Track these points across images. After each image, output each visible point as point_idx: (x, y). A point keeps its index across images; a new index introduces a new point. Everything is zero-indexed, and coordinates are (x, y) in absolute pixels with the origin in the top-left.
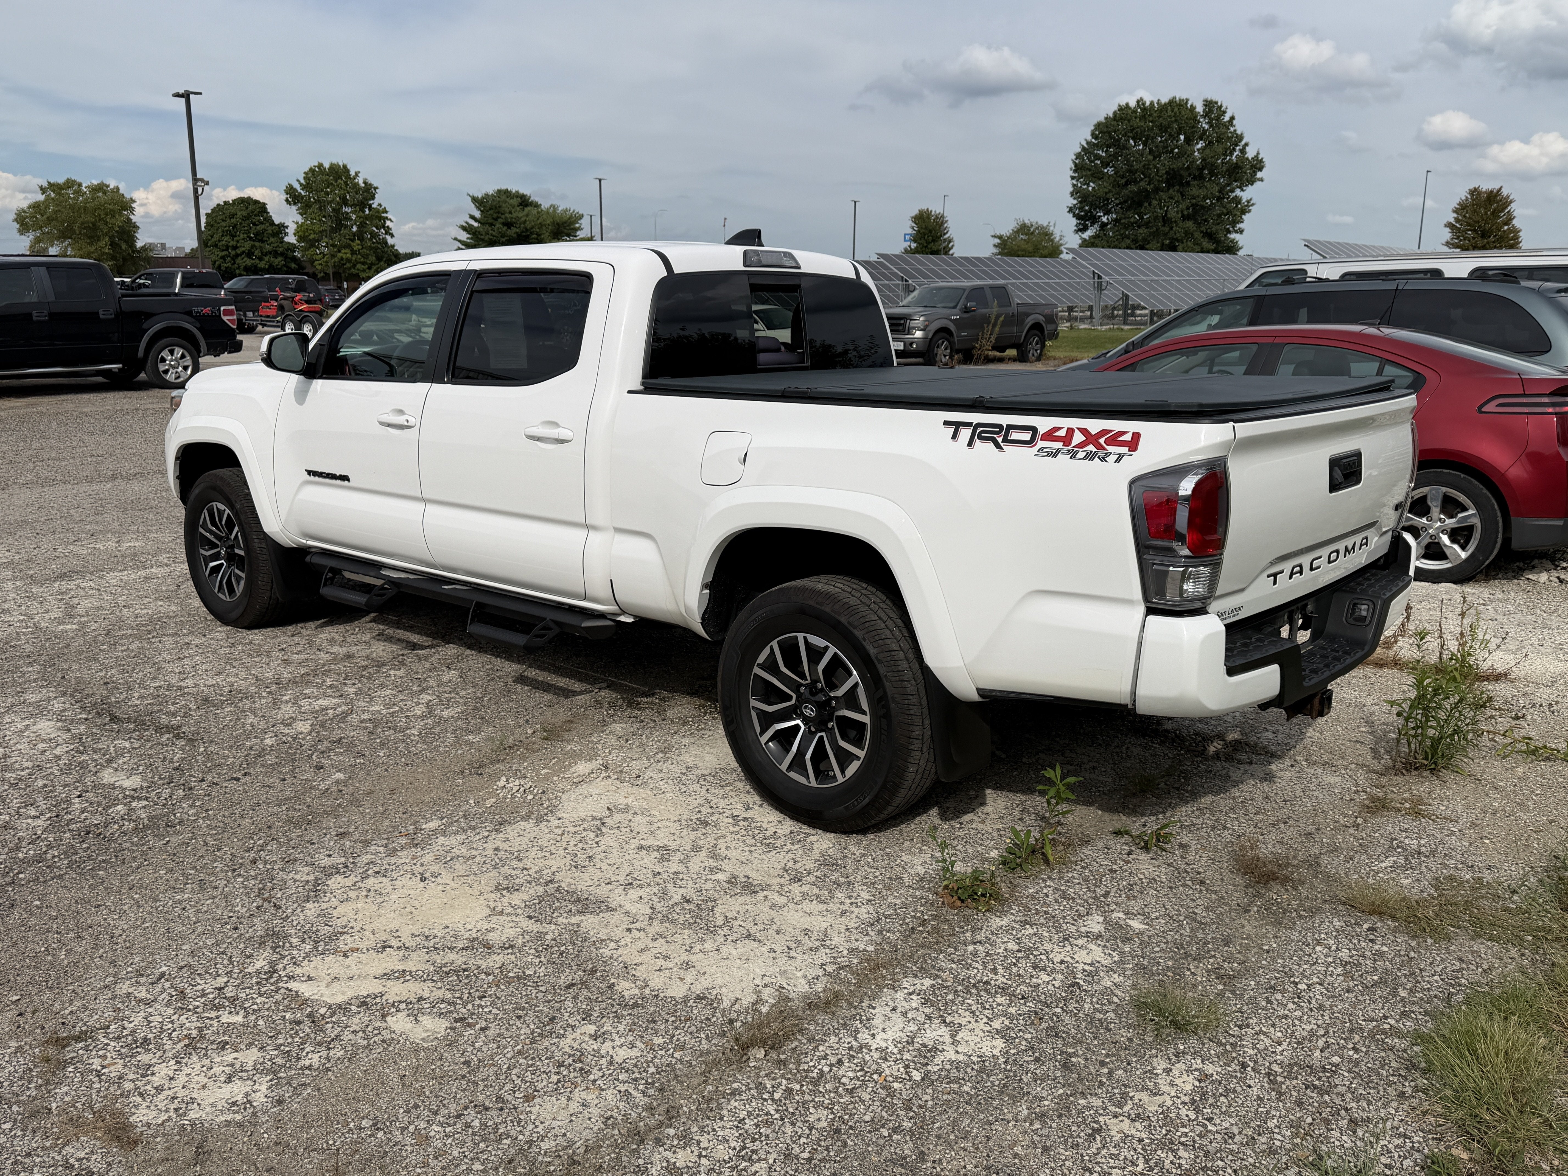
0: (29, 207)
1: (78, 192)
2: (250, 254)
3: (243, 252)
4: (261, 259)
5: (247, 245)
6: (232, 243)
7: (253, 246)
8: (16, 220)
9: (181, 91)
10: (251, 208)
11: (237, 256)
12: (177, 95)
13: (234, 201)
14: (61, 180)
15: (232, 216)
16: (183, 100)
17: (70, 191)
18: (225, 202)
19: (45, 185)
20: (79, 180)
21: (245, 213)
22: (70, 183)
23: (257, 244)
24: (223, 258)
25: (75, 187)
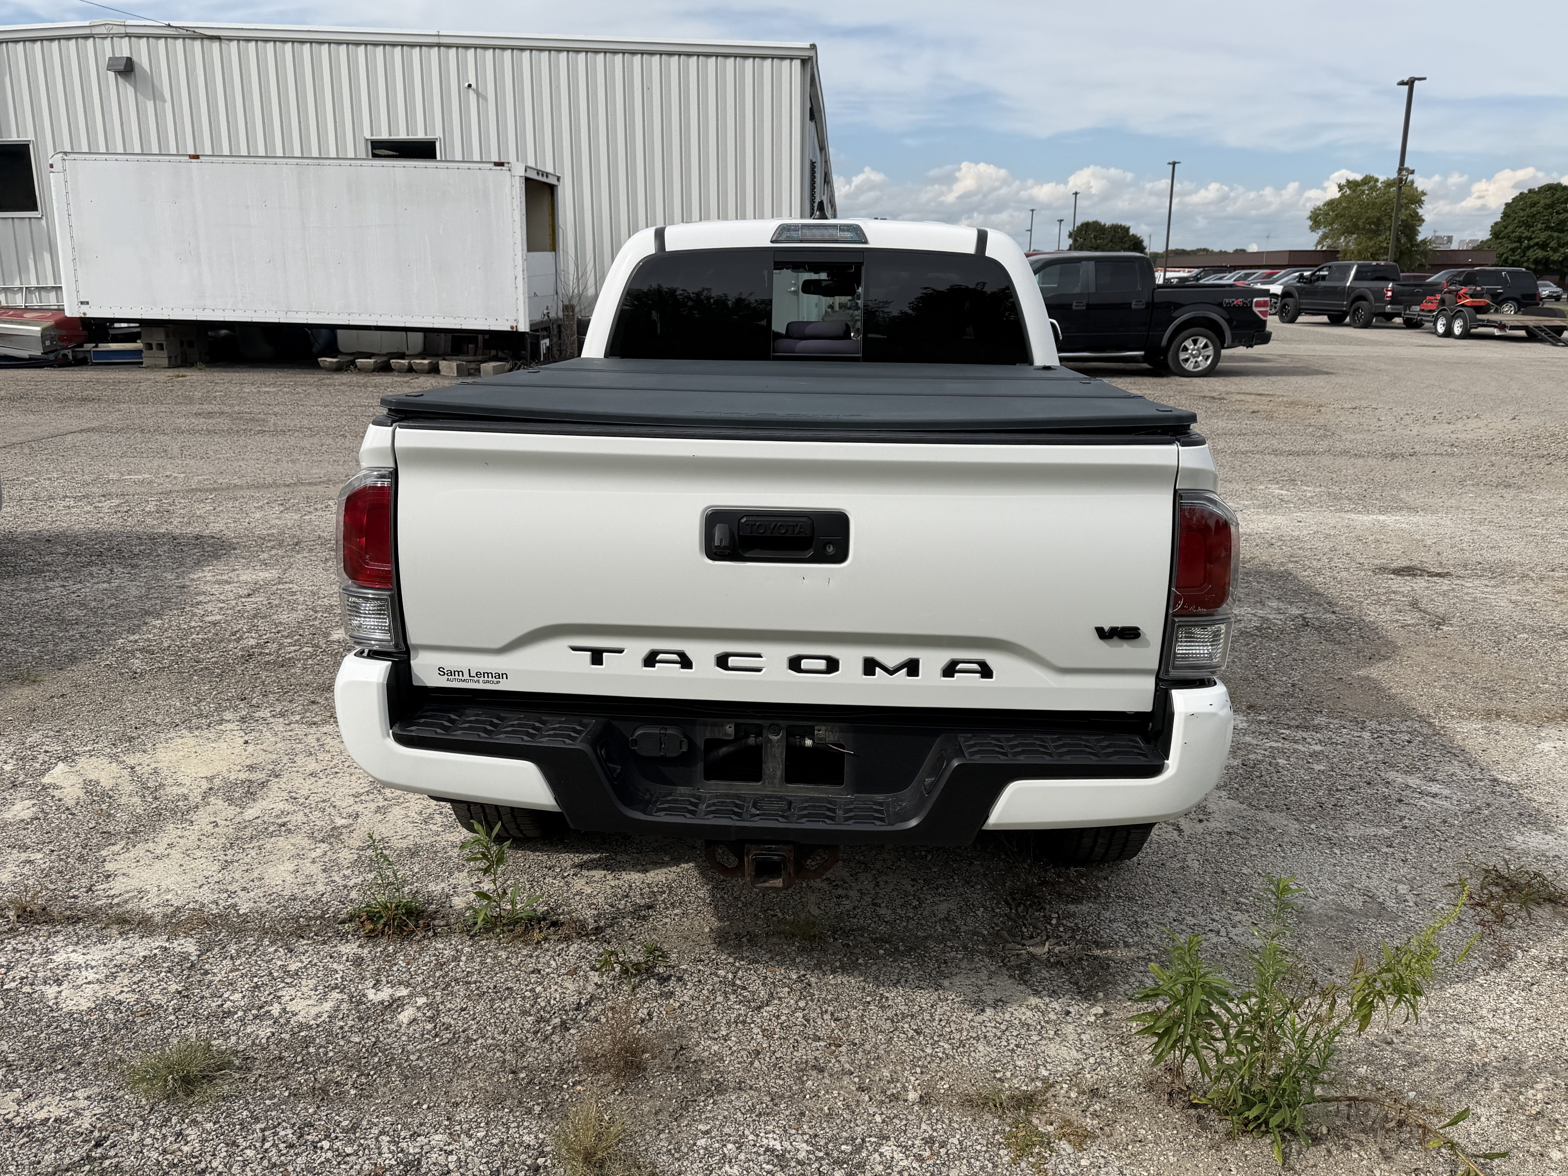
0: (1324, 205)
1: (1373, 188)
2: (1544, 246)
3: (1537, 244)
4: (1555, 250)
5: (1543, 236)
6: (1527, 234)
7: (1551, 237)
8: (1310, 218)
9: (1406, 79)
10: (1558, 194)
11: (1529, 247)
12: (1402, 83)
13: (1540, 188)
14: (1359, 177)
15: (1534, 205)
16: (1406, 87)
17: (1366, 187)
18: (1530, 191)
19: (1343, 182)
20: (1376, 176)
21: (1548, 201)
22: (1368, 180)
23: (1555, 234)
24: (1513, 250)
25: (1372, 183)
